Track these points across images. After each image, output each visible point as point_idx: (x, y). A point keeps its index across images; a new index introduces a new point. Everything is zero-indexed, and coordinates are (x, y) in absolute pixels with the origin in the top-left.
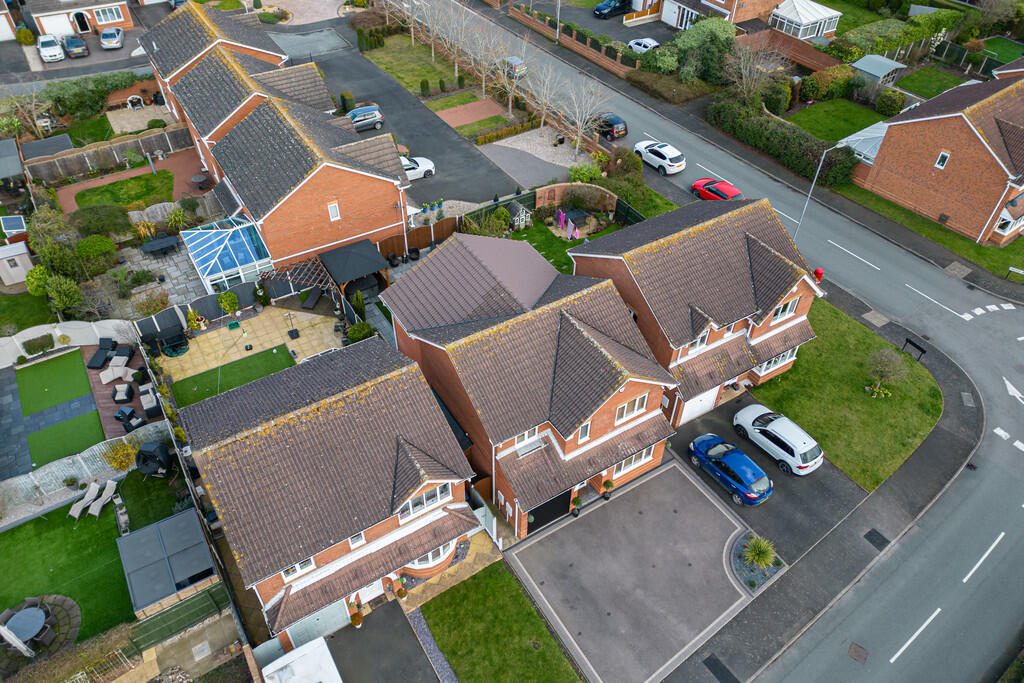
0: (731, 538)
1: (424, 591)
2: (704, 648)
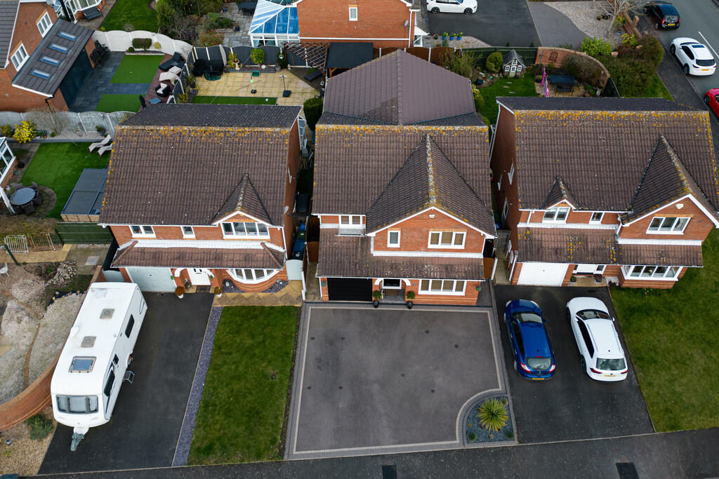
0: (486, 391)
1: (234, 299)
2: (392, 456)
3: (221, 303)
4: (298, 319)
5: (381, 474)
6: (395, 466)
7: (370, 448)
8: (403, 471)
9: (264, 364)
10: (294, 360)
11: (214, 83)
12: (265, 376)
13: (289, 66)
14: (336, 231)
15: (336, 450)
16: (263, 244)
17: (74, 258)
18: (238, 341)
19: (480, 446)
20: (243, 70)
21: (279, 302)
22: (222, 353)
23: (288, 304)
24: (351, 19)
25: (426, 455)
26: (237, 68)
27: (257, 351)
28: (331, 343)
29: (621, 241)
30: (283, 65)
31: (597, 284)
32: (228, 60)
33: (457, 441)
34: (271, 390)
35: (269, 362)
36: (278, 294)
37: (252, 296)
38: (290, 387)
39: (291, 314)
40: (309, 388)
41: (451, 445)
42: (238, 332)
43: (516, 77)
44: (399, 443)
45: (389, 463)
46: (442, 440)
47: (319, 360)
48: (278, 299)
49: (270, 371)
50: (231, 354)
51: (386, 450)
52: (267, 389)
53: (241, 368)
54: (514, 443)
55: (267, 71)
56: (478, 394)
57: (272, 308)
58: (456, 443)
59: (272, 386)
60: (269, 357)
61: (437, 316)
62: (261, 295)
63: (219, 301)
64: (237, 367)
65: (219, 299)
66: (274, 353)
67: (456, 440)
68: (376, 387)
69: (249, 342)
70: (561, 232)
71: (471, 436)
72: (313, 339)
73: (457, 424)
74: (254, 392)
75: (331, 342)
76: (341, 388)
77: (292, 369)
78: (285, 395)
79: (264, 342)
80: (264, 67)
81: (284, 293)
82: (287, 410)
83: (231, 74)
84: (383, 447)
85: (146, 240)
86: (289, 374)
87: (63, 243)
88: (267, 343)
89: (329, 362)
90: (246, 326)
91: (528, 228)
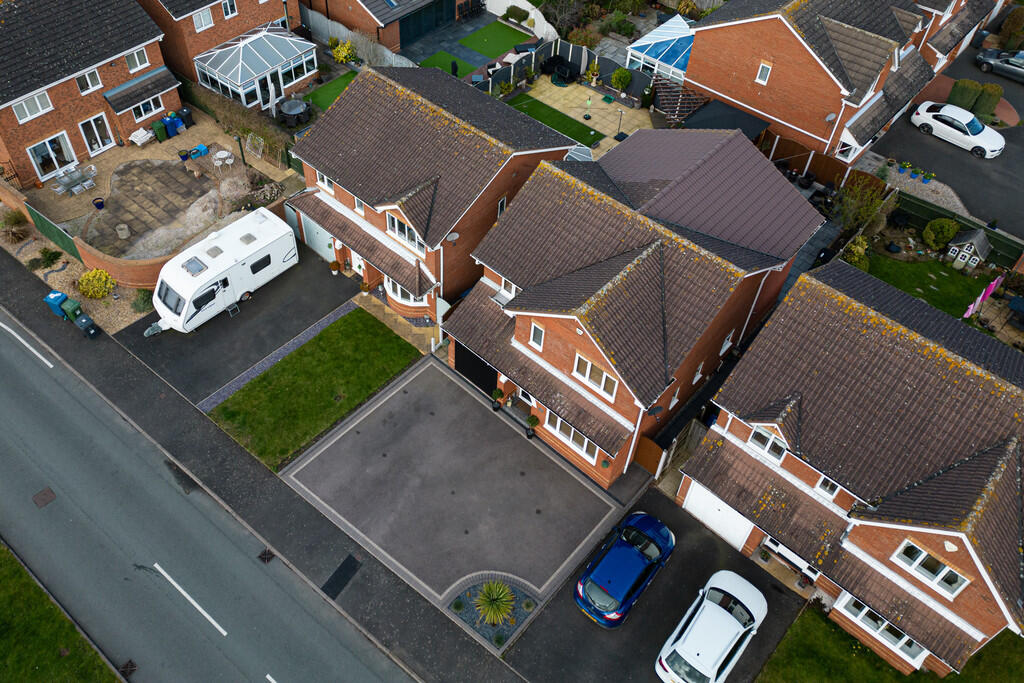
0: (521, 580)
1: (375, 306)
2: (366, 554)
3: (360, 303)
4: (410, 365)
5: (342, 560)
6: (361, 565)
7: (354, 528)
8: (363, 576)
9: (342, 381)
10: (369, 398)
11: (556, 88)
12: (332, 392)
13: (652, 107)
14: (494, 294)
15: (325, 505)
16: (418, 262)
17: (287, 184)
18: (340, 345)
19: (459, 622)
20: (597, 89)
21: (410, 337)
22: (318, 345)
23: (415, 345)
24: (758, 80)
25: (398, 581)
26: (593, 84)
27: (347, 365)
28: (418, 410)
29: (847, 545)
30: (645, 104)
31: (796, 587)
32: (588, 69)
33: (441, 598)
34: (325, 408)
35: (348, 382)
36: (416, 330)
37: (392, 315)
38: (343, 418)
39: (410, 355)
40: (358, 433)
41: (430, 595)
42: (348, 337)
43: (962, 272)
44: (385, 550)
45: (359, 558)
46: (427, 584)
47: (391, 415)
48: (410, 333)
49: (341, 391)
50: (324, 350)
51: (367, 544)
52: (322, 404)
53: (319, 370)
54: (497, 653)
55: (624, 102)
56: (510, 575)
57: (398, 338)
58: (439, 599)
59: (331, 405)
60: (352, 378)
61: (551, 466)
62: (401, 319)
63: (361, 299)
64: (318, 365)
65: (362, 297)
66: (359, 377)
67: (440, 594)
68: (416, 482)
69: (348, 352)
70: (766, 472)
71: (458, 604)
72: (405, 392)
73: (458, 582)
74: (309, 399)
75: (420, 408)
76: (384, 455)
77: (360, 405)
78: (332, 422)
79: (361, 361)
80: (623, 95)
81: (421, 332)
82: (321, 436)
83: (582, 88)
84: (368, 539)
85: (326, 193)
86: (353, 407)
87: (290, 166)
88: (362, 365)
89: (398, 425)
90: (360, 336)
91: (723, 438)
